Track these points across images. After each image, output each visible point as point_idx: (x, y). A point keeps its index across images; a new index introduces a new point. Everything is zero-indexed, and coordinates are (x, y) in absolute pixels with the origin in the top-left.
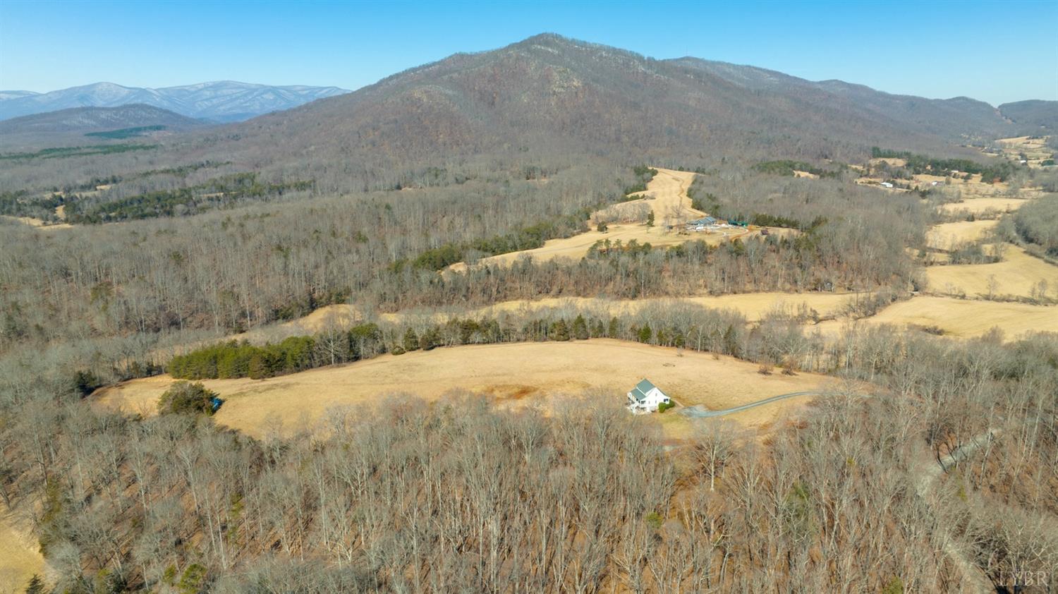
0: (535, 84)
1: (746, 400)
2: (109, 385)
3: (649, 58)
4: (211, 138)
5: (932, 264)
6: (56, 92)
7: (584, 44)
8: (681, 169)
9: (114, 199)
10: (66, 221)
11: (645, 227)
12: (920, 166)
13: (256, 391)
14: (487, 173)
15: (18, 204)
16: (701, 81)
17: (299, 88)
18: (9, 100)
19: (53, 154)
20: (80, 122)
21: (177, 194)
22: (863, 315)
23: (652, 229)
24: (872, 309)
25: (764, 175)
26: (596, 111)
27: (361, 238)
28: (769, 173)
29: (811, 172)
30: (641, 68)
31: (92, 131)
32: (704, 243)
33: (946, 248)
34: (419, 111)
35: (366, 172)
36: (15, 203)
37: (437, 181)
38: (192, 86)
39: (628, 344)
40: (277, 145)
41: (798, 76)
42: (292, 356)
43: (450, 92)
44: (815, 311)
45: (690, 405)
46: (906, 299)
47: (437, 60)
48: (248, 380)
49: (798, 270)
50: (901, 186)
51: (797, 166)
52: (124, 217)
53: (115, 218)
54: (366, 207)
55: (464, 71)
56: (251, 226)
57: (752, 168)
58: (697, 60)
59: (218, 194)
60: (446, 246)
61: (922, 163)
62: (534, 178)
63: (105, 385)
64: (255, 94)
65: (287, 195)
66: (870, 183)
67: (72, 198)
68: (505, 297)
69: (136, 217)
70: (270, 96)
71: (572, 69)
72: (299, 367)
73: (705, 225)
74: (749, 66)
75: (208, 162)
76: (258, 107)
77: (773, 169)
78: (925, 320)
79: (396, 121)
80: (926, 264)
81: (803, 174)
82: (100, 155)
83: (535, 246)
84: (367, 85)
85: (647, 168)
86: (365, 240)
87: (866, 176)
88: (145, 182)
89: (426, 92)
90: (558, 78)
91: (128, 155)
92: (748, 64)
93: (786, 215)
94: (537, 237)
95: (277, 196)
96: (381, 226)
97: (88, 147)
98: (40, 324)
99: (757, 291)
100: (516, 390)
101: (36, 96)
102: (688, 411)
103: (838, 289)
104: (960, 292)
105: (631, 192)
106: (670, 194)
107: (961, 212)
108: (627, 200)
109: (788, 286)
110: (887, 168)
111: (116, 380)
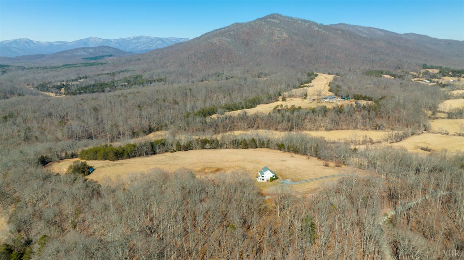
0: (267, 36)
1: (311, 178)
2: (54, 161)
3: (320, 24)
4: (129, 60)
5: (437, 118)
6: (75, 41)
7: (291, 18)
8: (329, 74)
9: (84, 85)
10: (64, 94)
11: (302, 100)
12: (446, 73)
13: (109, 166)
14: (240, 75)
15: (48, 87)
16: (344, 34)
17: (172, 39)
18: (58, 45)
19: (66, 67)
20: (81, 54)
21: (109, 83)
22: (395, 141)
23: (305, 101)
24: (400, 138)
25: (367, 77)
26: (293, 48)
27: (176, 103)
28: (371, 75)
29: (391, 75)
30: (317, 29)
31: (85, 57)
32: (326, 107)
33: (446, 111)
34: (215, 48)
35: (189, 75)
36: (46, 87)
37: (218, 78)
38: (128, 38)
39: (273, 151)
40: (155, 63)
41: (393, 32)
42: (127, 152)
43: (228, 40)
44: (371, 139)
45: (284, 178)
46: (419, 134)
47: (227, 26)
48: (108, 161)
49: (368, 120)
50: (434, 82)
51: (384, 72)
52: (85, 92)
53: (83, 93)
54: (181, 89)
55: (236, 31)
56: (130, 96)
57: (363, 73)
58: (344, 25)
59: (125, 84)
60: (212, 107)
61: (447, 71)
62: (261, 77)
63: (53, 161)
64: (154, 41)
65: (153, 84)
66: (419, 80)
67: (68, 85)
68: (233, 129)
69: (90, 92)
70: (160, 42)
71: (284, 29)
72: (130, 156)
73: (330, 99)
74: (370, 27)
75: (125, 70)
76: (154, 47)
77: (372, 74)
78: (425, 144)
79: (204, 52)
80: (434, 119)
81: (386, 76)
82: (83, 67)
83: (251, 107)
84: (196, 37)
85: (313, 73)
86: (177, 103)
87: (418, 77)
88: (97, 78)
89: (218, 40)
90: (277, 33)
91: (94, 67)
92: (369, 26)
93: (368, 95)
94: (254, 103)
95: (149, 84)
96: (186, 98)
97: (80, 64)
98: (37, 136)
99: (348, 129)
100: (215, 169)
101: (67, 43)
102: (282, 181)
103: (387, 129)
104: (446, 132)
105: (304, 84)
106: (321, 85)
107: (461, 94)
108: (301, 87)
109: (362, 127)
110: (429, 73)
111: (57, 159)
